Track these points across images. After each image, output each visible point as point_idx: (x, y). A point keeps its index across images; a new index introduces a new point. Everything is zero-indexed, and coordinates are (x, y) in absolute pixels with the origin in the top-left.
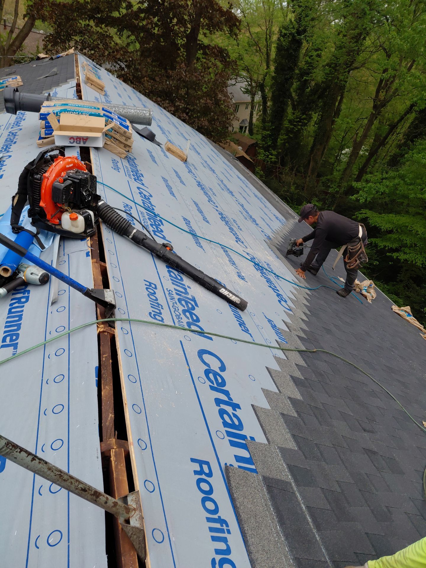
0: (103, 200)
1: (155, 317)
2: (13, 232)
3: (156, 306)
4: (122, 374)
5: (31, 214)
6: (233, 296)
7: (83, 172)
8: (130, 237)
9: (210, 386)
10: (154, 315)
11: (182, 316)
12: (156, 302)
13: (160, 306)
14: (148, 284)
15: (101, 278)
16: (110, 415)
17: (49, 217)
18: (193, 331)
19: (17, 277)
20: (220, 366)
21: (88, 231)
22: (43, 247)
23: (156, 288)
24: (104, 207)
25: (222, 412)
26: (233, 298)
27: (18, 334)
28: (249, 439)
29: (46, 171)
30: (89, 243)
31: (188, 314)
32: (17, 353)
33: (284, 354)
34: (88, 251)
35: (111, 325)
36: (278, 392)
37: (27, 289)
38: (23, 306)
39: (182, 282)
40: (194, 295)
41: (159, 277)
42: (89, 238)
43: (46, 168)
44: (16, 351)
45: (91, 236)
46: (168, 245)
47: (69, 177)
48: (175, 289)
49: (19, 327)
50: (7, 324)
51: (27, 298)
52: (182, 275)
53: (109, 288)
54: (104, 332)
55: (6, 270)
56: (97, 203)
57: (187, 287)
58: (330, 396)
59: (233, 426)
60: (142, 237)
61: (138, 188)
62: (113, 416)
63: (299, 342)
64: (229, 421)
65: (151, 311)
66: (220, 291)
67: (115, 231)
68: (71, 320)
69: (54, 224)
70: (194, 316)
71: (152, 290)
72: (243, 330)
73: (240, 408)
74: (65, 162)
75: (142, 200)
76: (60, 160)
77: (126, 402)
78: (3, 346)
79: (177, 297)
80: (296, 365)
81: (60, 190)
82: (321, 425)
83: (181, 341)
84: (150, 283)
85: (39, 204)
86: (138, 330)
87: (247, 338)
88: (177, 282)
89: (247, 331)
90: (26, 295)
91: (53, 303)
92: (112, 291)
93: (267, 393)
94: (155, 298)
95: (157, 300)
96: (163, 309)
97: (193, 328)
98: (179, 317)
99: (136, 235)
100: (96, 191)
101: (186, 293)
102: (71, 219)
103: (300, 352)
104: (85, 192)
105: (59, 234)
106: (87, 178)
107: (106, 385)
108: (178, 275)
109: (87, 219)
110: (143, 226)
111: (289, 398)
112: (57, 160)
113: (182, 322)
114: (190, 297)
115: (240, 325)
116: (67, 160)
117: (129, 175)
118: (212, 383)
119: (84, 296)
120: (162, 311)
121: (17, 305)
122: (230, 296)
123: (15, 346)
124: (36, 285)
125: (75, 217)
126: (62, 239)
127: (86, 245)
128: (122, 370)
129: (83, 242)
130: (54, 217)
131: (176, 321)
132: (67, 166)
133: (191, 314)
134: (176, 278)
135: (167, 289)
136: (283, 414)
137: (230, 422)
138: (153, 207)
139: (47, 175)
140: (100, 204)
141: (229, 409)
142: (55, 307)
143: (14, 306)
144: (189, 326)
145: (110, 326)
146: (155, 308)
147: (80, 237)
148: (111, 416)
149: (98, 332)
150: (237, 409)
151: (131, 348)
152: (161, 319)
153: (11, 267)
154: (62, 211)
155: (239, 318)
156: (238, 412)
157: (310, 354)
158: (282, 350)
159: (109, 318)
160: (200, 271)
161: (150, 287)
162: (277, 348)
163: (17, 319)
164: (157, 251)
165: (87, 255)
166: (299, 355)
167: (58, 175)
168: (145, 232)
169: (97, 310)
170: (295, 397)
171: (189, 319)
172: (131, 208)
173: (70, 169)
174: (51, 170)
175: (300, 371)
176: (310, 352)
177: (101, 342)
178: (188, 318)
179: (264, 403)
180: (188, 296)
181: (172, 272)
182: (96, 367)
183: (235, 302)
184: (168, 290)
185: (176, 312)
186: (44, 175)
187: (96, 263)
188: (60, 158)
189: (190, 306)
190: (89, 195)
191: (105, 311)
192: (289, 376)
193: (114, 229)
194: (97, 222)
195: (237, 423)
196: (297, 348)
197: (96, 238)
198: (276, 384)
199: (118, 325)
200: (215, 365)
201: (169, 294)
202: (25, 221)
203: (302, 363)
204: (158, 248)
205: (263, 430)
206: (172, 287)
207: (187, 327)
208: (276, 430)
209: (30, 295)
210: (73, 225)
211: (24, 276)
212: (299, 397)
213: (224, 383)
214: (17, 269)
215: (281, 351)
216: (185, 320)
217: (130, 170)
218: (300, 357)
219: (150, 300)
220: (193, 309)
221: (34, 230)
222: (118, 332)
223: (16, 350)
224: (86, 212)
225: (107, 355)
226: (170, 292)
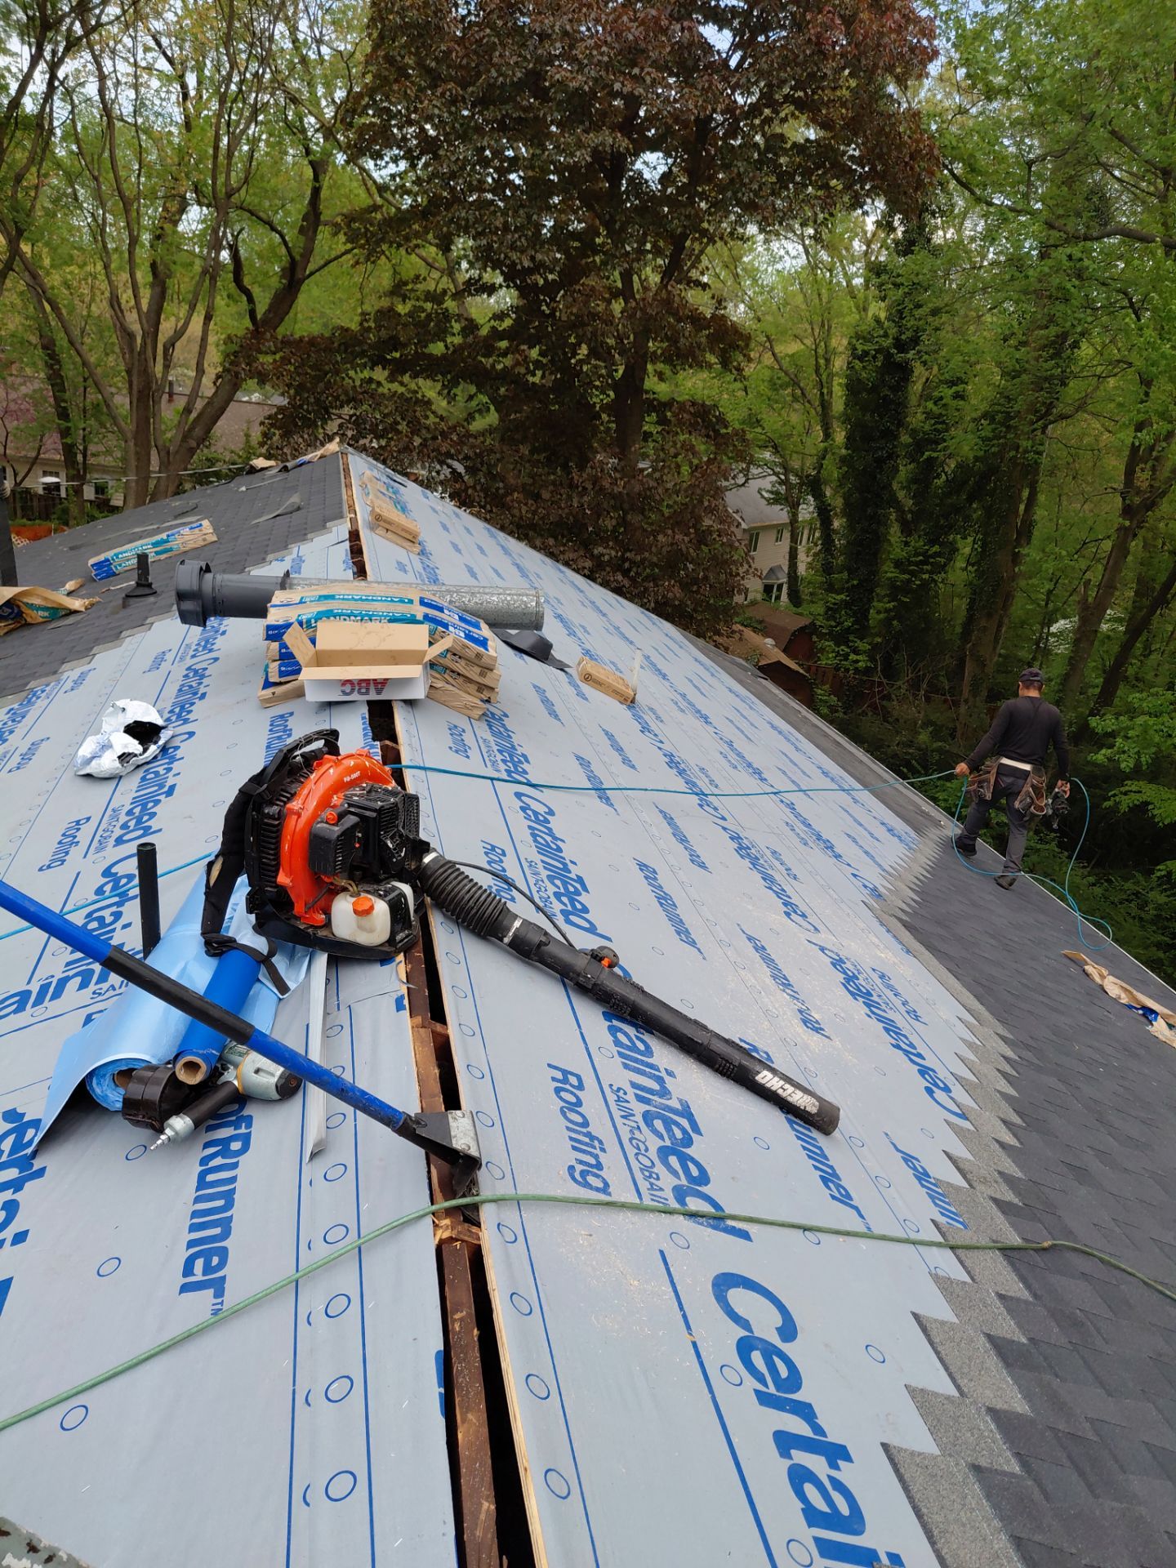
0: (435, 850)
1: (585, 1179)
2: (208, 953)
3: (586, 1144)
4: (510, 1371)
5: (252, 904)
6: (797, 1092)
7: (386, 790)
8: (506, 940)
9: (757, 1392)
10: (582, 1173)
11: (659, 1168)
12: (584, 1130)
13: (596, 1143)
14: (559, 1076)
15: (437, 1071)
16: (486, 1505)
17: (299, 908)
18: (693, 1215)
19: (219, 1082)
20: (779, 1323)
21: (398, 938)
22: (283, 988)
23: (581, 1087)
24: (436, 867)
25: (799, 1477)
26: (798, 1098)
27: (225, 1249)
28: (885, 1560)
29: (293, 795)
30: (402, 970)
31: (673, 1160)
32: (225, 1307)
33: (961, 1263)
34: (399, 994)
35: (469, 1216)
36: (954, 1392)
37: (245, 1112)
38: (235, 1166)
39: (649, 1060)
40: (685, 1097)
41: (587, 1049)
42: (401, 957)
43: (294, 788)
44: (222, 1303)
45: (407, 950)
46: (605, 952)
47: (350, 805)
48: (634, 1085)
49: (226, 1226)
50: (195, 1221)
51: (246, 1140)
52: (647, 1037)
53: (458, 1107)
54: (451, 1239)
55: (192, 1067)
56: (421, 859)
57: (663, 1074)
58: (1110, 1395)
59: (831, 1520)
60: (536, 938)
61: (518, 795)
62: (493, 1507)
63: (999, 1218)
64: (820, 1504)
65: (573, 1163)
66: (759, 1078)
67: (467, 928)
68: (364, 1207)
69: (312, 926)
70: (691, 1165)
71: (572, 1093)
72: (833, 1197)
73: (848, 1459)
74: (341, 768)
75: (530, 827)
76: (328, 765)
77: (526, 1464)
78: (185, 1288)
79: (639, 1108)
80: (1001, 1297)
81: (327, 841)
82: (1096, 1497)
83: (662, 1252)
84: (565, 1073)
85: (276, 877)
86: (543, 1226)
87: (845, 1218)
88: (636, 1061)
89: (845, 1198)
90: (243, 1130)
91: (313, 1156)
92: (468, 1114)
93: (921, 1398)
94: (579, 1119)
95: (586, 1124)
96: (603, 1150)
97: (694, 1204)
98: (651, 1173)
99: (522, 933)
100: (418, 832)
101: (664, 1092)
102: (356, 912)
103: (1007, 1251)
104: (392, 838)
105: (324, 950)
106: (396, 804)
107: (468, 1409)
108: (638, 1038)
109: (397, 909)
110: (538, 908)
111: (991, 1410)
112: (320, 765)
113: (661, 1189)
114: (674, 1103)
115: (825, 1180)
116: (344, 762)
117: (494, 763)
118: (762, 1380)
119: (395, 1135)
120: (603, 1158)
121: (218, 1161)
122: (789, 1092)
123: (219, 1286)
124: (267, 1101)
125: (366, 907)
126: (333, 963)
127: (393, 978)
128: (508, 1359)
129: (387, 968)
130: (311, 908)
131: (644, 1185)
132: (347, 779)
133: (684, 1159)
134: (634, 1048)
135: (611, 1085)
136: (976, 1469)
137: (826, 1509)
138: (559, 843)
139: (295, 805)
140: (427, 859)
141: (817, 1464)
142: (321, 1165)
143: (213, 1163)
144: (681, 1200)
145: (467, 1220)
146: (584, 1152)
147: (379, 955)
148: (488, 1507)
149: (437, 1242)
150: (840, 1462)
151: (527, 1289)
152: (601, 1185)
153: (205, 1058)
154: (334, 892)
155: (818, 1157)
156: (846, 1473)
157: (1037, 1258)
158: (952, 1248)
159: (464, 1196)
160: (696, 1022)
161: (566, 1082)
162: (939, 1245)
163: (220, 1203)
164: (579, 975)
165: (399, 1006)
166: (1005, 1263)
167: (325, 802)
168: (541, 921)
169: (429, 1172)
170: (1005, 1407)
171: (679, 1178)
172: (504, 854)
173: (353, 783)
174: (305, 792)
175: (1013, 1318)
176: (1036, 1250)
177: (446, 1271)
178: (675, 1173)
179: (918, 1438)
180: (668, 1103)
181: (620, 1030)
182: (438, 1353)
183: (804, 1111)
184: (615, 1088)
185: (640, 1157)
186: (288, 806)
187: (423, 1027)
188: (330, 760)
189: (679, 1134)
190: (399, 847)
191: (452, 1176)
192: (983, 1339)
193: (463, 922)
194: (420, 907)
195: (844, 1509)
196: (994, 1241)
197: (419, 954)
198: (947, 1369)
199: (487, 1214)
200: (766, 1323)
201: (618, 1100)
202: (240, 924)
203: (1017, 1289)
204: (581, 963)
205: (924, 1526)
206: (623, 1078)
207: (674, 1205)
208: (964, 1525)
209: (253, 1129)
210: (360, 927)
211: (236, 1077)
212: (1020, 1406)
213: (794, 1381)
214: (220, 1058)
215: (949, 1253)
216: (667, 1182)
217: (495, 748)
218: (1009, 1269)
219: (568, 1128)
220: (688, 1141)
221: (260, 944)
222: (489, 1239)
223: (219, 1300)
224: (394, 888)
225: (464, 1314)
226: (621, 1094)
